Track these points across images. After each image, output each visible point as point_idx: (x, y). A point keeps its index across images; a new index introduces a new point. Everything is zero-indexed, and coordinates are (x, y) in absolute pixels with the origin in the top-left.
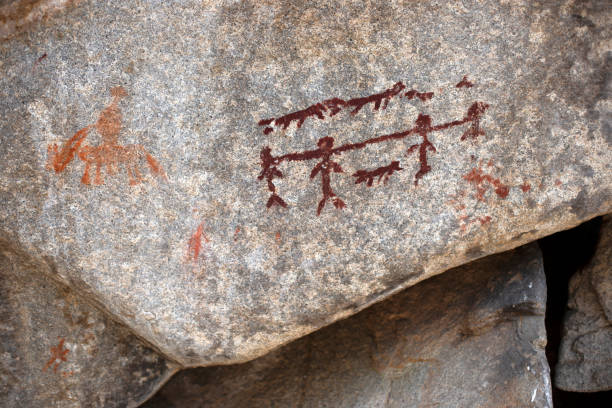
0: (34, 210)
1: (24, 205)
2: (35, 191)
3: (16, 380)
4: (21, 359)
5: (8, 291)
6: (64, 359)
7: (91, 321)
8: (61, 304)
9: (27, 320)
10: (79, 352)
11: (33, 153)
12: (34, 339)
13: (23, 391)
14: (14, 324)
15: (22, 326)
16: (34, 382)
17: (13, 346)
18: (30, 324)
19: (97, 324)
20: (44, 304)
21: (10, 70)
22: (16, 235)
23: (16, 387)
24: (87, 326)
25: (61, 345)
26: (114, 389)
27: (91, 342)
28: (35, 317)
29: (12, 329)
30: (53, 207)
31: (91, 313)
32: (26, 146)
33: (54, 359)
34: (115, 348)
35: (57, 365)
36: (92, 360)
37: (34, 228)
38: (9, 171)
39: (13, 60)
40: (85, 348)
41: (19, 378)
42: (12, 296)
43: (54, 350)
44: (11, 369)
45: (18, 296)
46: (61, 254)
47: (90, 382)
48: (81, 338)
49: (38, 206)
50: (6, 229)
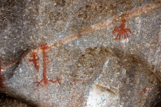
0: (153, 53)
1: (151, 51)
2: (155, 48)
3: (130, 98)
4: (133, 92)
5: (135, 74)
6: (145, 92)
7: (154, 82)
8: (149, 78)
9: (138, 82)
10: (149, 90)
11: (158, 38)
12: (138, 87)
13: (131, 101)
14: (134, 83)
15: (136, 84)
16: (135, 98)
17: (132, 89)
18: (138, 83)
19: (155, 83)
20: (144, 77)
21: (157, 16)
22: (147, 59)
23: (130, 100)
24: (153, 83)
25: (145, 89)
26: (153, 100)
27: (152, 88)
28: (140, 81)
29: (133, 84)
30: (159, 52)
31: (155, 80)
32: (157, 36)
33: (142, 92)
34: (157, 89)
35: (143, 94)
36: (151, 92)
37: (152, 57)
38: (151, 42)
39: (159, 13)
40: (151, 89)
41: (131, 97)
42: (136, 76)
43: (143, 90)
44: (130, 95)
45: (137, 76)
46: (157, 64)
47: (148, 98)
48: (151, 87)
49: (155, 52)
50: (145, 58)
